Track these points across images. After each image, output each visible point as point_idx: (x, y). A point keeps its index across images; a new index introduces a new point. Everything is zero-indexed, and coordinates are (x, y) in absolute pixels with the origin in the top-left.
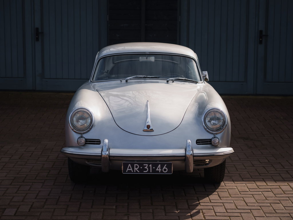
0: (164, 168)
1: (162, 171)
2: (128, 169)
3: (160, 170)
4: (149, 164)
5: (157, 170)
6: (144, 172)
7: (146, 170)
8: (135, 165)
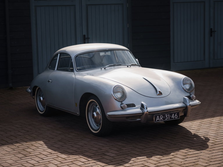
0: (176, 115)
1: (174, 118)
2: (157, 119)
3: (174, 117)
4: (168, 114)
5: (172, 117)
6: (166, 119)
7: (166, 118)
8: (161, 116)
